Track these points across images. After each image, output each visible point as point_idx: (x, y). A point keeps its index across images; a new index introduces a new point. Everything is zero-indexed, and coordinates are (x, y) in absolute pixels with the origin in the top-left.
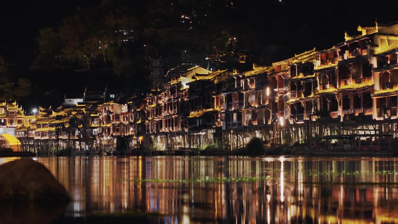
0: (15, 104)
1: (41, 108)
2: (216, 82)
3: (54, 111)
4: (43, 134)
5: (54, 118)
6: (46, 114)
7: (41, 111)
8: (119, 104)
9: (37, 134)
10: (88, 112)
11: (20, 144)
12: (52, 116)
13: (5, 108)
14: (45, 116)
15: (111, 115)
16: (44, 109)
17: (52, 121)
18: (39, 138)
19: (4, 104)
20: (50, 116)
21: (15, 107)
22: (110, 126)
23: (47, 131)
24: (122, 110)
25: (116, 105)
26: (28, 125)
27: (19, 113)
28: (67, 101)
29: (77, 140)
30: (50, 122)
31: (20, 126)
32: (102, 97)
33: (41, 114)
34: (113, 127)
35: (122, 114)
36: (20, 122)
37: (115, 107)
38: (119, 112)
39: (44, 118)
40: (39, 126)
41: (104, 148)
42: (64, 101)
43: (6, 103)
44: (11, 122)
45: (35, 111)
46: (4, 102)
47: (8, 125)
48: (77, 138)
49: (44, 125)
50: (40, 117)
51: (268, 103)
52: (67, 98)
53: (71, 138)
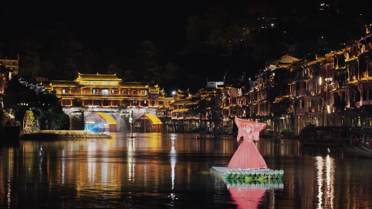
0: (157, 86)
1: (179, 91)
2: (291, 70)
3: (190, 94)
4: (180, 115)
5: (190, 100)
6: (184, 96)
7: (179, 93)
8: (236, 88)
9: (174, 114)
10: (218, 95)
11: (161, 123)
12: (188, 98)
13: (147, 90)
14: (182, 98)
15: (229, 99)
16: (182, 91)
17: (187, 103)
18: (176, 118)
19: (147, 87)
20: (186, 98)
21: (157, 89)
22: (228, 109)
23: (183, 112)
24: (239, 94)
25: (233, 89)
26: (168, 106)
27: (160, 94)
28: (209, 84)
29: (208, 121)
30: (185, 103)
31: (161, 106)
32: (241, 80)
33: (179, 96)
34: (231, 110)
35: (238, 97)
36: (161, 103)
37: (232, 91)
38: (235, 96)
39: (182, 100)
40: (176, 107)
41: (224, 129)
42: (206, 84)
43: (148, 85)
44: (153, 104)
45: (174, 93)
46: (147, 85)
47: (150, 106)
48: (207, 119)
49: (180, 107)
50: (178, 99)
51: (320, 92)
52: (210, 81)
53: (202, 119)
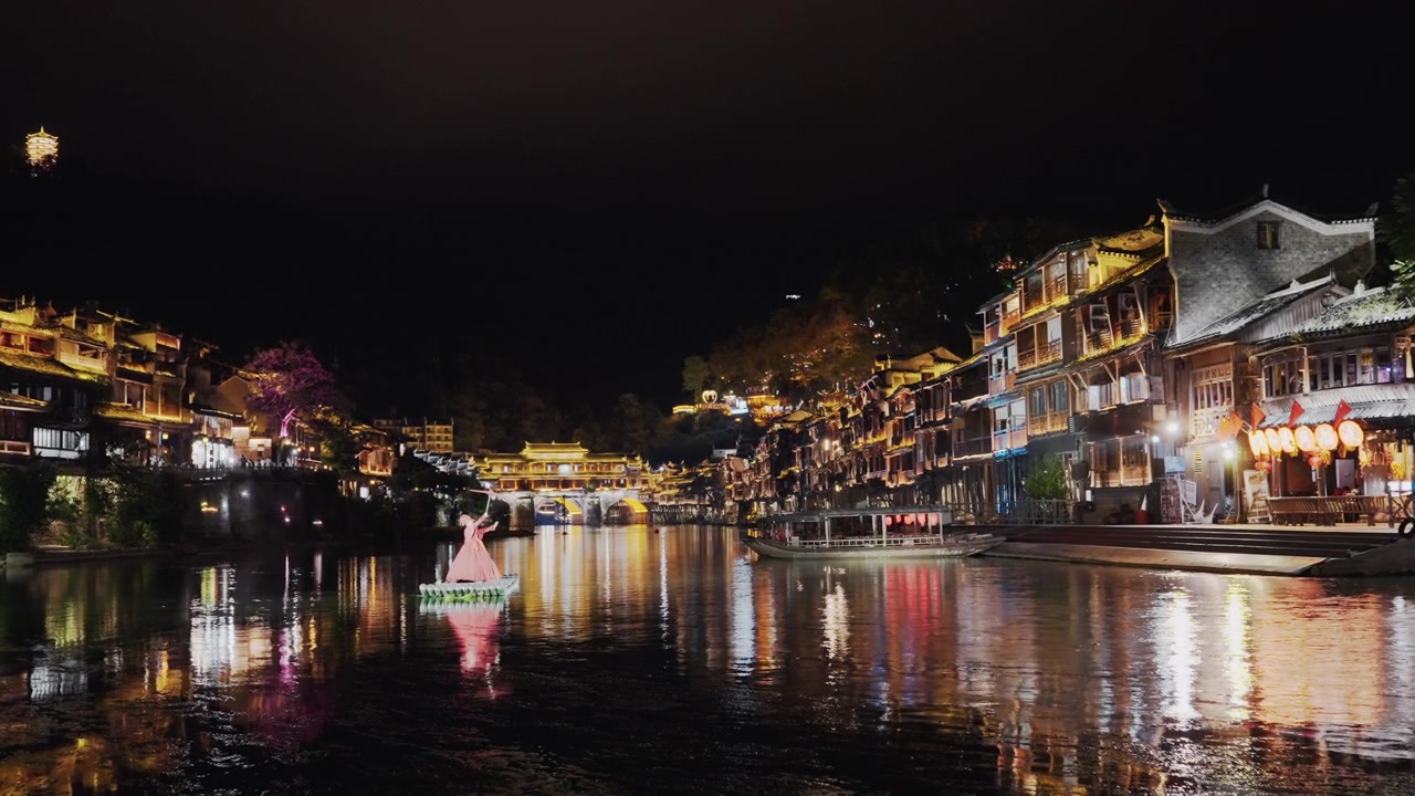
0: (638, 458)
1: (670, 464)
2: (797, 431)
3: (685, 468)
4: (670, 498)
5: (683, 476)
6: (677, 472)
7: (670, 467)
8: (743, 459)
9: (663, 498)
11: (646, 511)
12: (681, 474)
13: (625, 464)
14: (676, 474)
15: (732, 474)
16: (674, 465)
17: (679, 481)
18: (665, 503)
19: (624, 459)
20: (679, 474)
21: (639, 463)
23: (674, 495)
24: (745, 467)
25: (737, 460)
26: (655, 486)
27: (644, 470)
28: (716, 453)
29: (708, 506)
30: (677, 482)
31: (645, 487)
33: (670, 472)
35: (745, 472)
36: (645, 482)
38: (741, 469)
39: (673, 476)
40: (664, 488)
42: (712, 453)
43: (626, 457)
44: (633, 483)
45: (662, 469)
46: (624, 456)
47: (629, 486)
48: (708, 503)
49: (671, 487)
50: (668, 476)
52: (717, 448)
53: (701, 504)
